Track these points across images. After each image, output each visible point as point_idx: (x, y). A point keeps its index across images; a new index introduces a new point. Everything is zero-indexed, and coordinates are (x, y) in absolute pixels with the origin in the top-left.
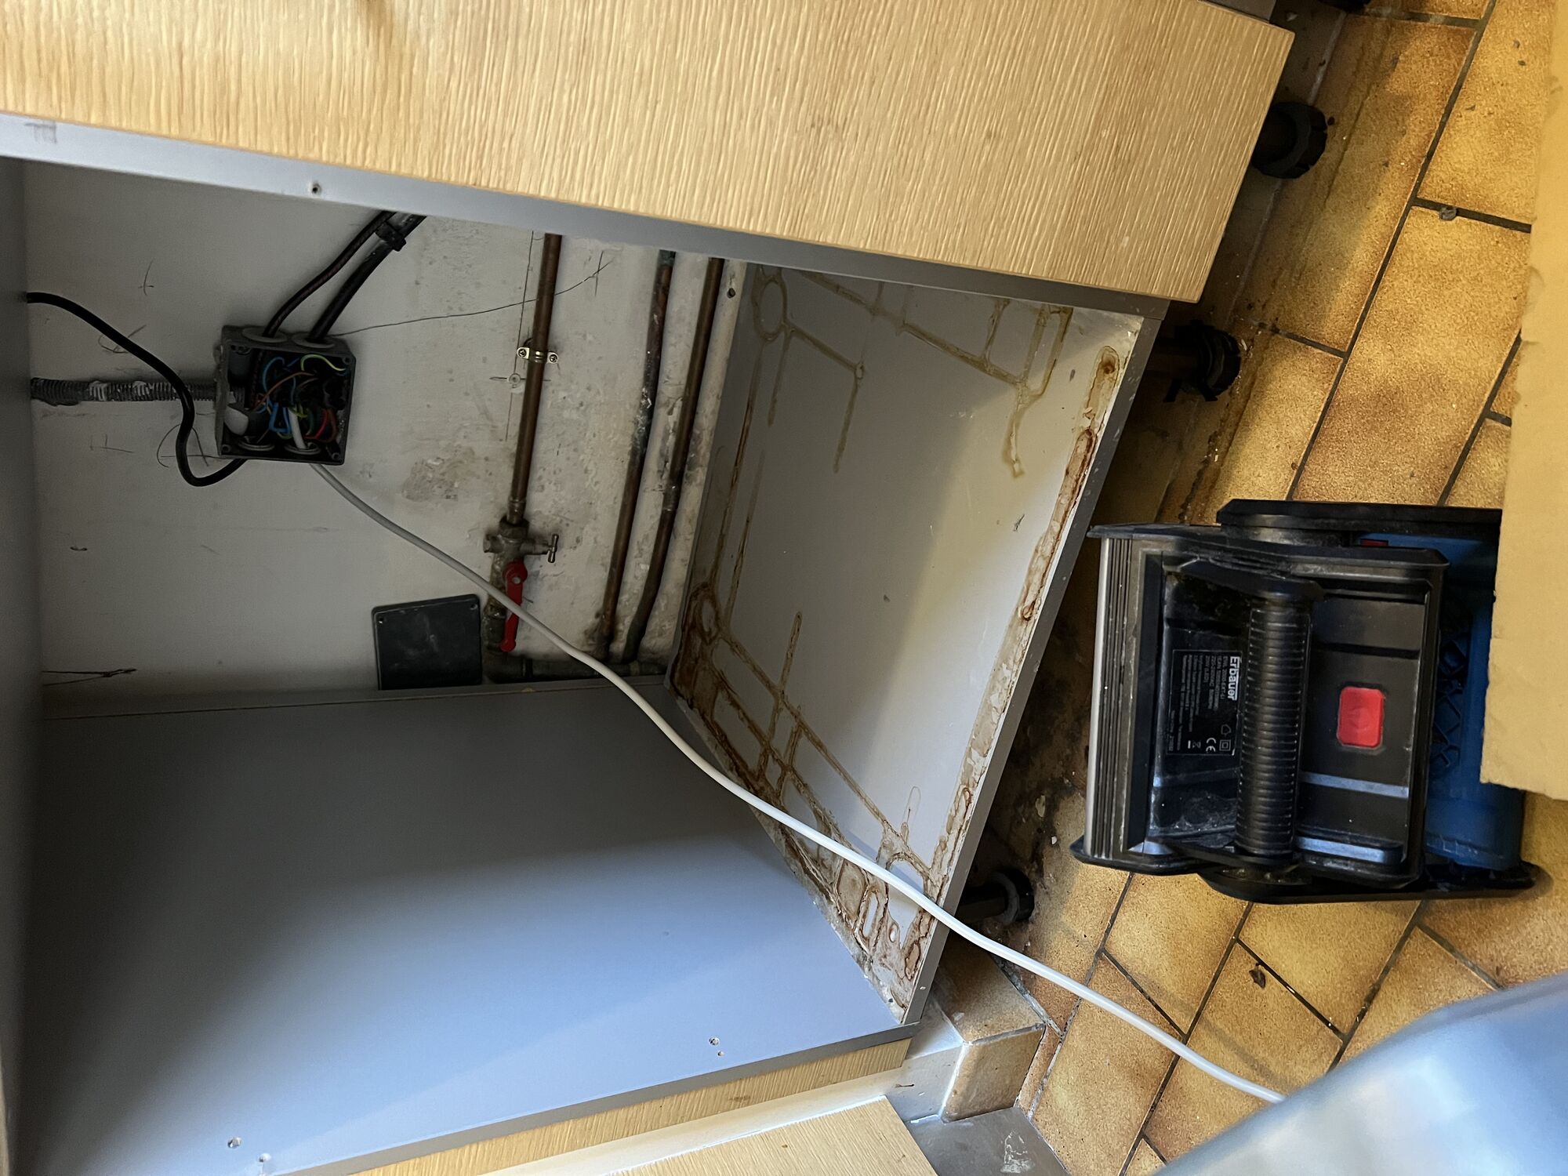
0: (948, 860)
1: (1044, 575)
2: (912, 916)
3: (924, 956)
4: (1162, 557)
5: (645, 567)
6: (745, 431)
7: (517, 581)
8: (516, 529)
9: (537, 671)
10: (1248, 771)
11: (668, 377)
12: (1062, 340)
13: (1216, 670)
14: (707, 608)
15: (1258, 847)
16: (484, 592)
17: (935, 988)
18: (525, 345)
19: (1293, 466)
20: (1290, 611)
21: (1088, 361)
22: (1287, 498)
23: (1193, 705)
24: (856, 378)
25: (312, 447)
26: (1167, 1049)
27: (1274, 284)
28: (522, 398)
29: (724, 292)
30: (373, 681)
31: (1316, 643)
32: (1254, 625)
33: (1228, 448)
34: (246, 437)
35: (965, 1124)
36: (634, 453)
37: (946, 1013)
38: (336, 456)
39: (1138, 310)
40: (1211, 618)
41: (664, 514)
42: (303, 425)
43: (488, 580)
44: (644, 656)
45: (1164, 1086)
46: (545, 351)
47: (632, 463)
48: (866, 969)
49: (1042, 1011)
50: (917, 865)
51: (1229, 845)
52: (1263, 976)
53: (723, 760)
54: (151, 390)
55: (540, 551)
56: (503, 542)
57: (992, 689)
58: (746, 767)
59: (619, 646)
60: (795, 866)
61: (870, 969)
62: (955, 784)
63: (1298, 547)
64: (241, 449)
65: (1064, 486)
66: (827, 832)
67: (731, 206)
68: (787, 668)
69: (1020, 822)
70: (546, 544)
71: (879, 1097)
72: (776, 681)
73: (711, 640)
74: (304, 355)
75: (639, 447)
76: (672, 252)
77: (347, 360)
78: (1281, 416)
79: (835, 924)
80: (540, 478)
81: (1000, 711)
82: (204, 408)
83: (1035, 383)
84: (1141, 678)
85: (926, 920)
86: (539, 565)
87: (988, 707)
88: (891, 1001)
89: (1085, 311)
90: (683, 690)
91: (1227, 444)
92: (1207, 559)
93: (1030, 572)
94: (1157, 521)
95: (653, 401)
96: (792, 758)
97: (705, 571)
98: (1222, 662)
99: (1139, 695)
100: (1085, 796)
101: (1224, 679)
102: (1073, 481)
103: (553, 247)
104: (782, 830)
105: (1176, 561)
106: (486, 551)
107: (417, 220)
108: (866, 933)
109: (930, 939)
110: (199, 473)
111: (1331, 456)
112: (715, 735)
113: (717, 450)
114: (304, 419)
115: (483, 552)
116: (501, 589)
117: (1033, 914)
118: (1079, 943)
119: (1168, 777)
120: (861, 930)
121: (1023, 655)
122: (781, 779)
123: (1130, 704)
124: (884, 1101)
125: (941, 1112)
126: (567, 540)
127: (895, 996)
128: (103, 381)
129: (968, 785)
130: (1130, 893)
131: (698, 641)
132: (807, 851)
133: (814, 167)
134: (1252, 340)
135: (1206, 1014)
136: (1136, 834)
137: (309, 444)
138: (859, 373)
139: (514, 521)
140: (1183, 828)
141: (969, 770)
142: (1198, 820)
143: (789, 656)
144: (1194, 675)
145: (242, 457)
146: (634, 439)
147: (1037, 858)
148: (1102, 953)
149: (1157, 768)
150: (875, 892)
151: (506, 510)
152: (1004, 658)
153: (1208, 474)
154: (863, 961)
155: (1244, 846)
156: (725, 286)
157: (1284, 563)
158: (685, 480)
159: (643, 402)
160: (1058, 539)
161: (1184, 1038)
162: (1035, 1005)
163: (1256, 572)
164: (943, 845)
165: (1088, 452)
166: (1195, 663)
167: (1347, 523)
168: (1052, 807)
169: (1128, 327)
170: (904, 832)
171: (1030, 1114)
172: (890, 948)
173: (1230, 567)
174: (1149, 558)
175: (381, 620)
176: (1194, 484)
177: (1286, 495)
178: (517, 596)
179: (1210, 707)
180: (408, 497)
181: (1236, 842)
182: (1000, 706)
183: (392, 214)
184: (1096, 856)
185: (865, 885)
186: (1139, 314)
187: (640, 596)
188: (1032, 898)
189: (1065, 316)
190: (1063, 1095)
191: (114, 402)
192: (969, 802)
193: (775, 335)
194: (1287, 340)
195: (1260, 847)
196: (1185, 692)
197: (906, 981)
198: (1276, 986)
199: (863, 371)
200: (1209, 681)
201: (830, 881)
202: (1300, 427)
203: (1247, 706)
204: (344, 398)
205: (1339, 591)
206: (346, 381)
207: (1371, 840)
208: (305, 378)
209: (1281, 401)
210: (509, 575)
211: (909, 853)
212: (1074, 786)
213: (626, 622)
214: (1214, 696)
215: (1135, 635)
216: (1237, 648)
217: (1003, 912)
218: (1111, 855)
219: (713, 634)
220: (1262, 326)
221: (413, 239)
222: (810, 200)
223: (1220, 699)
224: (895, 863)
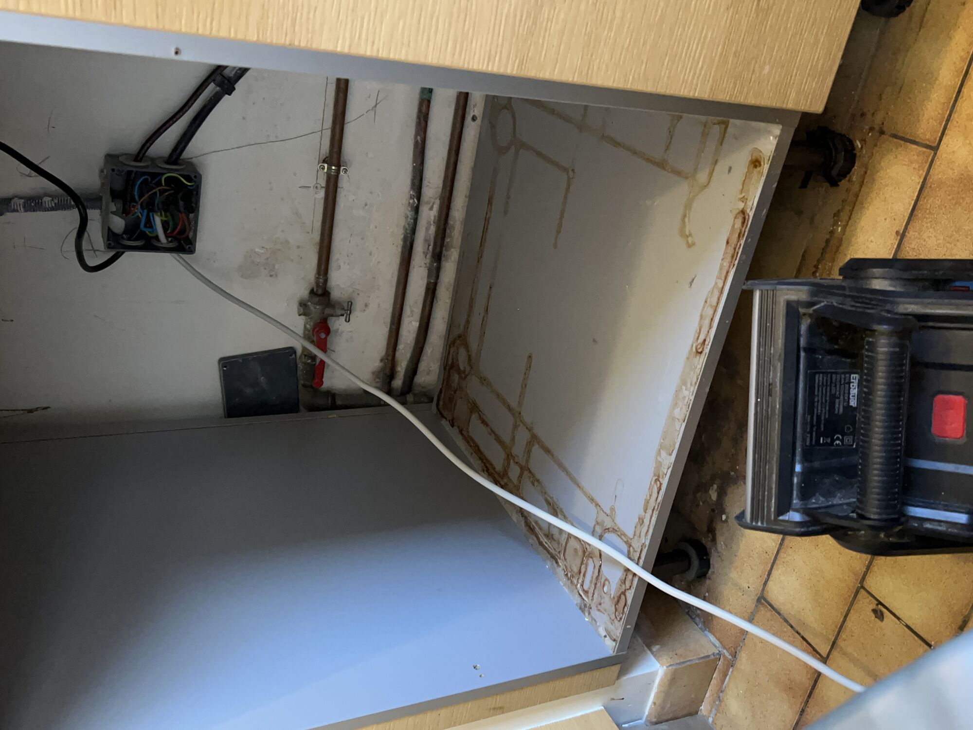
0: (645, 531)
1: (712, 319)
2: (619, 574)
3: (629, 602)
4: (798, 302)
5: (416, 324)
6: (487, 220)
7: (323, 336)
8: (321, 298)
9: (339, 402)
10: (865, 457)
11: (429, 183)
12: (721, 145)
13: (841, 384)
14: (462, 352)
15: (874, 513)
16: (298, 344)
17: (637, 627)
18: (324, 161)
19: (897, 233)
20: (894, 339)
21: (740, 159)
22: (893, 257)
23: (824, 411)
24: (569, 178)
25: (171, 242)
26: (811, 667)
27: (880, 98)
28: (322, 202)
29: (469, 118)
30: (221, 411)
31: (915, 363)
32: (867, 350)
33: (848, 222)
34: (124, 236)
35: (662, 727)
36: (405, 239)
37: (646, 646)
38: (189, 248)
39: (777, 120)
40: (836, 347)
41: (428, 284)
42: (165, 225)
43: (302, 336)
44: (417, 389)
45: (809, 696)
46: (339, 166)
47: (404, 247)
48: (587, 614)
49: (717, 643)
50: (623, 537)
51: (853, 512)
52: (882, 614)
53: (478, 464)
54: (55, 203)
55: (340, 314)
56: (312, 308)
57: (675, 405)
58: (494, 468)
59: (398, 383)
60: (533, 540)
61: (589, 613)
62: (648, 477)
63: (898, 292)
64: (122, 245)
65: (725, 253)
66: (555, 512)
67: (475, 54)
68: (522, 395)
69: (698, 505)
70: (343, 309)
71: (599, 707)
72: (514, 404)
73: (466, 376)
74: (163, 174)
75: (409, 235)
76: (430, 89)
77: (195, 177)
78: (888, 196)
79: (562, 582)
80: (338, 259)
81: (681, 421)
82: (94, 215)
83: (702, 177)
84: (784, 392)
85: (630, 576)
86: (338, 324)
87: (672, 419)
88: (605, 636)
89: (738, 122)
90: (445, 413)
91: (847, 219)
92: (832, 303)
93: (701, 317)
94: (796, 277)
95: (419, 200)
96: (527, 461)
97: (459, 325)
98: (845, 379)
99: (783, 404)
100: (745, 483)
101: (846, 391)
102: (732, 249)
103: (342, 88)
104: (522, 514)
105: (811, 304)
106: (300, 315)
107: (243, 71)
108: (586, 587)
109: (633, 590)
110: (92, 262)
111: (926, 225)
112: (471, 446)
113: (467, 236)
114: (165, 221)
115: (297, 315)
116: (312, 342)
117: (710, 572)
118: (744, 592)
119: (806, 464)
120: (582, 585)
121: (697, 379)
122: (521, 476)
123: (777, 412)
124: (601, 710)
125: (644, 719)
126: (358, 305)
127: (609, 633)
128: (21, 198)
129: (659, 476)
130: (782, 555)
131: (456, 377)
132: (540, 529)
133: (535, 23)
134: (865, 140)
135: (840, 643)
136: (784, 506)
137: (170, 239)
138: (571, 174)
139: (320, 292)
140: (817, 501)
141: (659, 465)
142: (828, 494)
143: (524, 386)
144: (824, 389)
145: (122, 250)
146: (405, 229)
147: (711, 530)
148: (762, 600)
149: (798, 458)
150: (591, 557)
151: (314, 285)
152: (684, 382)
153: (834, 242)
154: (584, 608)
155: (863, 513)
156: (469, 113)
157: (889, 304)
158: (443, 259)
159: (411, 201)
160: (721, 292)
161: (824, 660)
162: (712, 638)
163: (869, 311)
164: (641, 521)
165: (743, 226)
166: (825, 380)
167: (937, 273)
168: (722, 493)
169: (770, 133)
170: (611, 512)
171: (710, 720)
172: (604, 598)
173: (850, 308)
174: (789, 305)
175: (225, 367)
176: (823, 249)
177: (892, 255)
178: (323, 346)
179: (836, 412)
180: (242, 276)
181: (857, 510)
182: (681, 417)
183: (226, 67)
184: (754, 524)
185: (584, 552)
186: (778, 123)
187: (413, 344)
188: (708, 561)
189: (723, 126)
190: (734, 704)
191: (29, 213)
192: (659, 489)
193: (508, 148)
194: (891, 139)
195: (875, 514)
196: (818, 402)
197: (616, 622)
198: (892, 620)
199: (574, 172)
200: (836, 392)
201: (558, 551)
202: (903, 206)
203: (864, 410)
204: (193, 205)
205: (931, 324)
206: (195, 192)
207: (958, 507)
208: (166, 191)
209: (887, 185)
210: (317, 331)
211: (616, 528)
212: (737, 477)
213: (402, 364)
214: (839, 405)
215: (779, 360)
216: (856, 367)
217: (687, 570)
218: (765, 523)
219: (467, 373)
220: (872, 129)
221: (240, 86)
222: (532, 47)
223: (844, 407)
224: (607, 535)
